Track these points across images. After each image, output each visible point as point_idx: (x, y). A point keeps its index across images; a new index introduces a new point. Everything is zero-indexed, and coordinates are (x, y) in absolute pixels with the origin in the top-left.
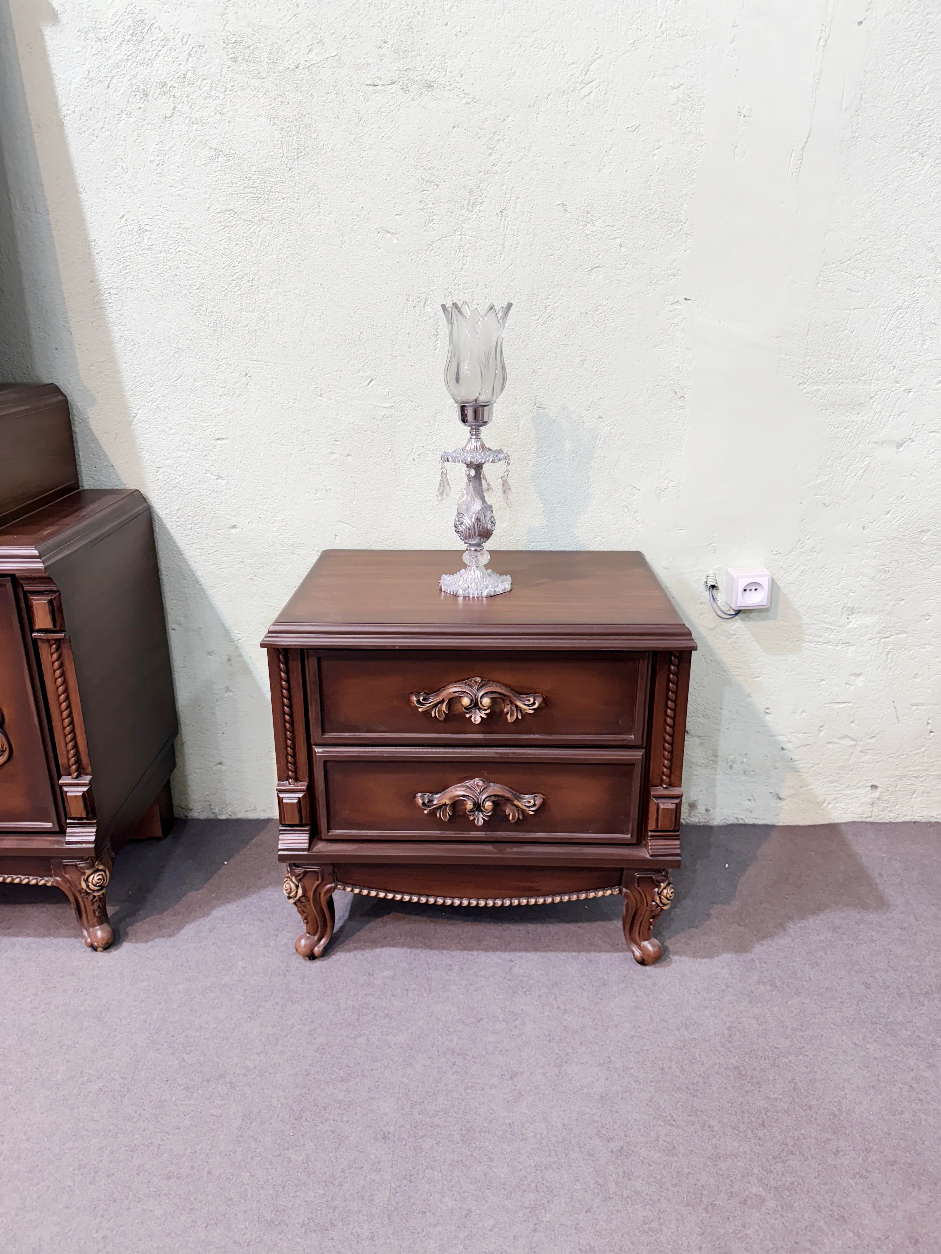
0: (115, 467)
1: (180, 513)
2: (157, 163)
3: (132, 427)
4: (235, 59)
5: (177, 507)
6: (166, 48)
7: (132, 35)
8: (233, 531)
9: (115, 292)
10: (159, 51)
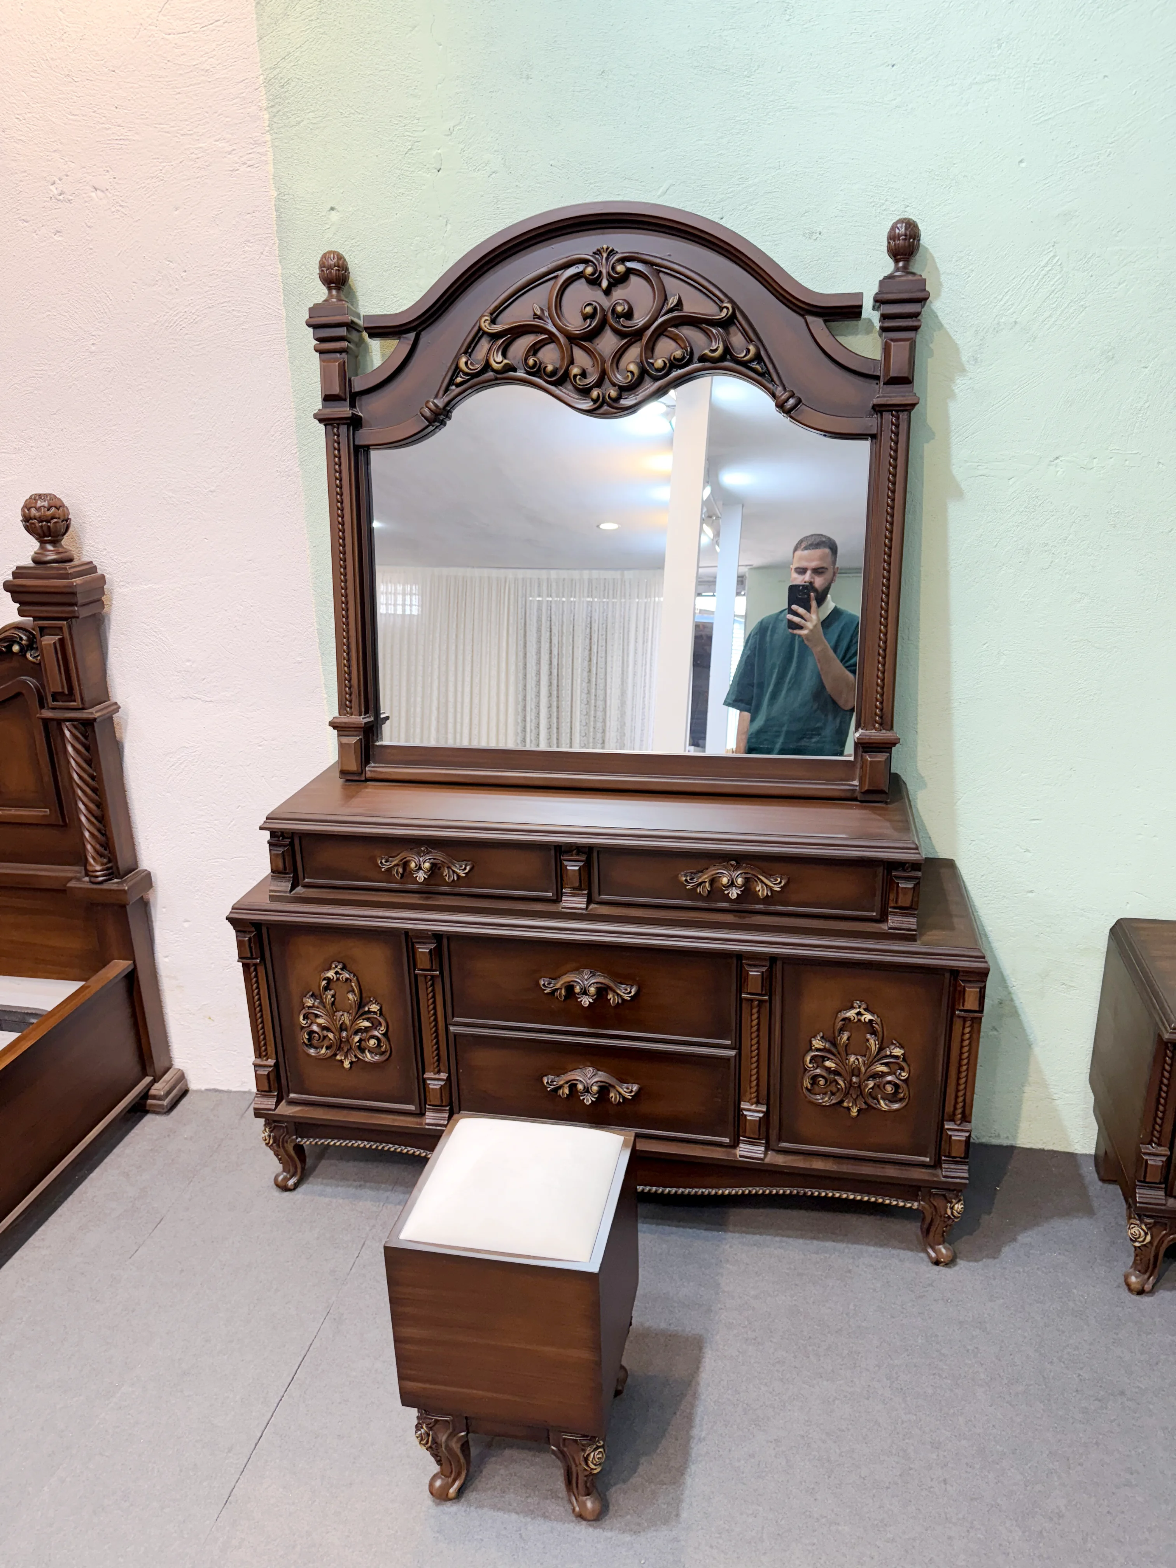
0: (932, 838)
1: (984, 878)
2: (1026, 604)
3: (956, 807)
4: (1115, 526)
5: (982, 874)
6: (1054, 517)
7: (1025, 507)
8: (1030, 895)
9: (965, 702)
10: (1047, 519)
